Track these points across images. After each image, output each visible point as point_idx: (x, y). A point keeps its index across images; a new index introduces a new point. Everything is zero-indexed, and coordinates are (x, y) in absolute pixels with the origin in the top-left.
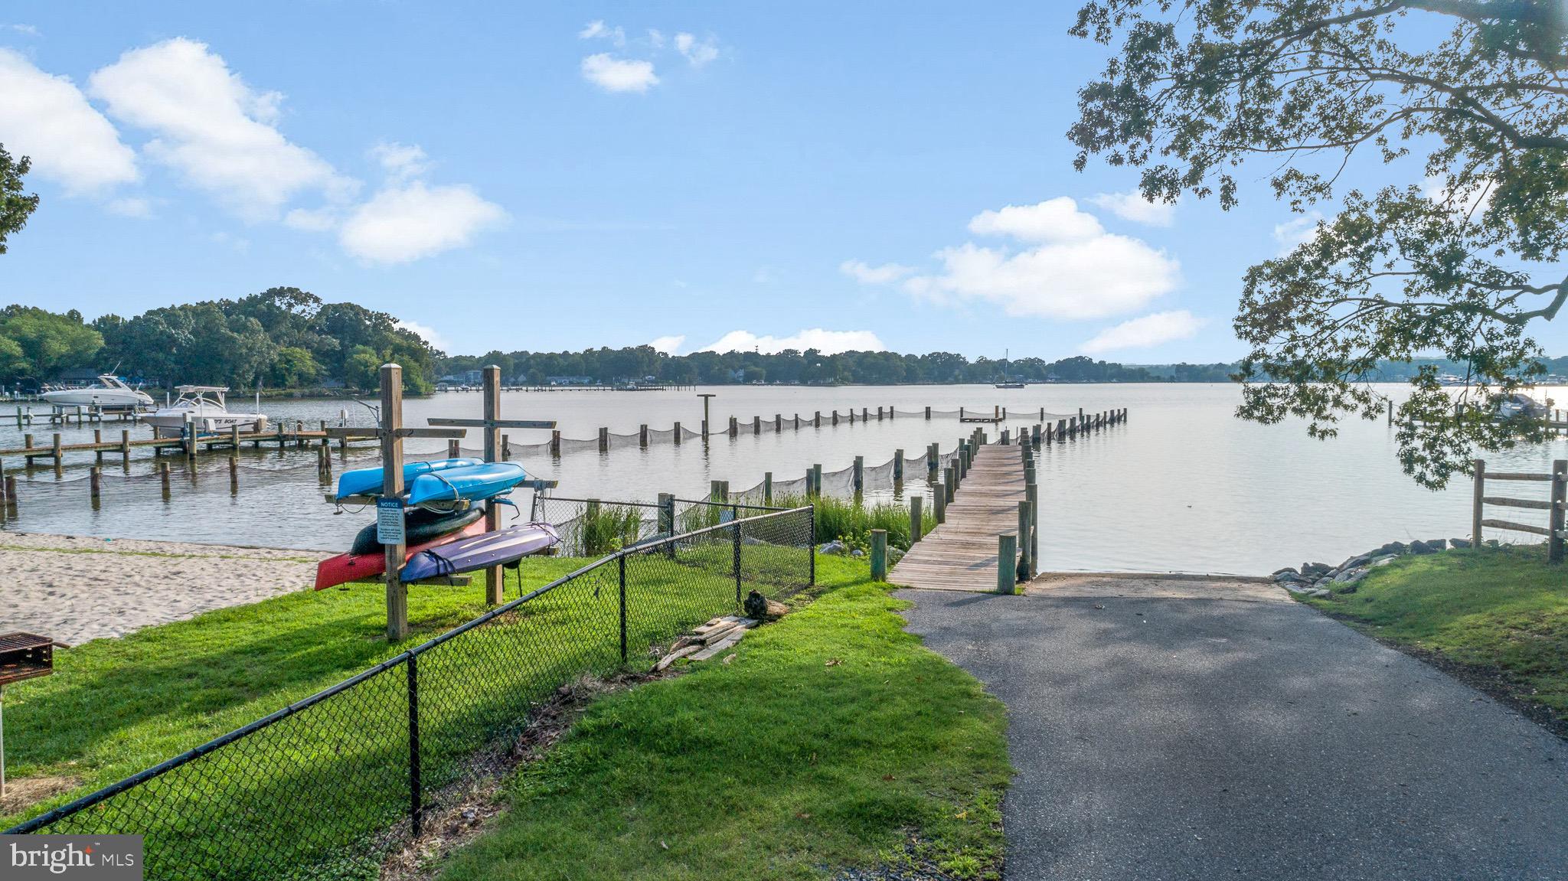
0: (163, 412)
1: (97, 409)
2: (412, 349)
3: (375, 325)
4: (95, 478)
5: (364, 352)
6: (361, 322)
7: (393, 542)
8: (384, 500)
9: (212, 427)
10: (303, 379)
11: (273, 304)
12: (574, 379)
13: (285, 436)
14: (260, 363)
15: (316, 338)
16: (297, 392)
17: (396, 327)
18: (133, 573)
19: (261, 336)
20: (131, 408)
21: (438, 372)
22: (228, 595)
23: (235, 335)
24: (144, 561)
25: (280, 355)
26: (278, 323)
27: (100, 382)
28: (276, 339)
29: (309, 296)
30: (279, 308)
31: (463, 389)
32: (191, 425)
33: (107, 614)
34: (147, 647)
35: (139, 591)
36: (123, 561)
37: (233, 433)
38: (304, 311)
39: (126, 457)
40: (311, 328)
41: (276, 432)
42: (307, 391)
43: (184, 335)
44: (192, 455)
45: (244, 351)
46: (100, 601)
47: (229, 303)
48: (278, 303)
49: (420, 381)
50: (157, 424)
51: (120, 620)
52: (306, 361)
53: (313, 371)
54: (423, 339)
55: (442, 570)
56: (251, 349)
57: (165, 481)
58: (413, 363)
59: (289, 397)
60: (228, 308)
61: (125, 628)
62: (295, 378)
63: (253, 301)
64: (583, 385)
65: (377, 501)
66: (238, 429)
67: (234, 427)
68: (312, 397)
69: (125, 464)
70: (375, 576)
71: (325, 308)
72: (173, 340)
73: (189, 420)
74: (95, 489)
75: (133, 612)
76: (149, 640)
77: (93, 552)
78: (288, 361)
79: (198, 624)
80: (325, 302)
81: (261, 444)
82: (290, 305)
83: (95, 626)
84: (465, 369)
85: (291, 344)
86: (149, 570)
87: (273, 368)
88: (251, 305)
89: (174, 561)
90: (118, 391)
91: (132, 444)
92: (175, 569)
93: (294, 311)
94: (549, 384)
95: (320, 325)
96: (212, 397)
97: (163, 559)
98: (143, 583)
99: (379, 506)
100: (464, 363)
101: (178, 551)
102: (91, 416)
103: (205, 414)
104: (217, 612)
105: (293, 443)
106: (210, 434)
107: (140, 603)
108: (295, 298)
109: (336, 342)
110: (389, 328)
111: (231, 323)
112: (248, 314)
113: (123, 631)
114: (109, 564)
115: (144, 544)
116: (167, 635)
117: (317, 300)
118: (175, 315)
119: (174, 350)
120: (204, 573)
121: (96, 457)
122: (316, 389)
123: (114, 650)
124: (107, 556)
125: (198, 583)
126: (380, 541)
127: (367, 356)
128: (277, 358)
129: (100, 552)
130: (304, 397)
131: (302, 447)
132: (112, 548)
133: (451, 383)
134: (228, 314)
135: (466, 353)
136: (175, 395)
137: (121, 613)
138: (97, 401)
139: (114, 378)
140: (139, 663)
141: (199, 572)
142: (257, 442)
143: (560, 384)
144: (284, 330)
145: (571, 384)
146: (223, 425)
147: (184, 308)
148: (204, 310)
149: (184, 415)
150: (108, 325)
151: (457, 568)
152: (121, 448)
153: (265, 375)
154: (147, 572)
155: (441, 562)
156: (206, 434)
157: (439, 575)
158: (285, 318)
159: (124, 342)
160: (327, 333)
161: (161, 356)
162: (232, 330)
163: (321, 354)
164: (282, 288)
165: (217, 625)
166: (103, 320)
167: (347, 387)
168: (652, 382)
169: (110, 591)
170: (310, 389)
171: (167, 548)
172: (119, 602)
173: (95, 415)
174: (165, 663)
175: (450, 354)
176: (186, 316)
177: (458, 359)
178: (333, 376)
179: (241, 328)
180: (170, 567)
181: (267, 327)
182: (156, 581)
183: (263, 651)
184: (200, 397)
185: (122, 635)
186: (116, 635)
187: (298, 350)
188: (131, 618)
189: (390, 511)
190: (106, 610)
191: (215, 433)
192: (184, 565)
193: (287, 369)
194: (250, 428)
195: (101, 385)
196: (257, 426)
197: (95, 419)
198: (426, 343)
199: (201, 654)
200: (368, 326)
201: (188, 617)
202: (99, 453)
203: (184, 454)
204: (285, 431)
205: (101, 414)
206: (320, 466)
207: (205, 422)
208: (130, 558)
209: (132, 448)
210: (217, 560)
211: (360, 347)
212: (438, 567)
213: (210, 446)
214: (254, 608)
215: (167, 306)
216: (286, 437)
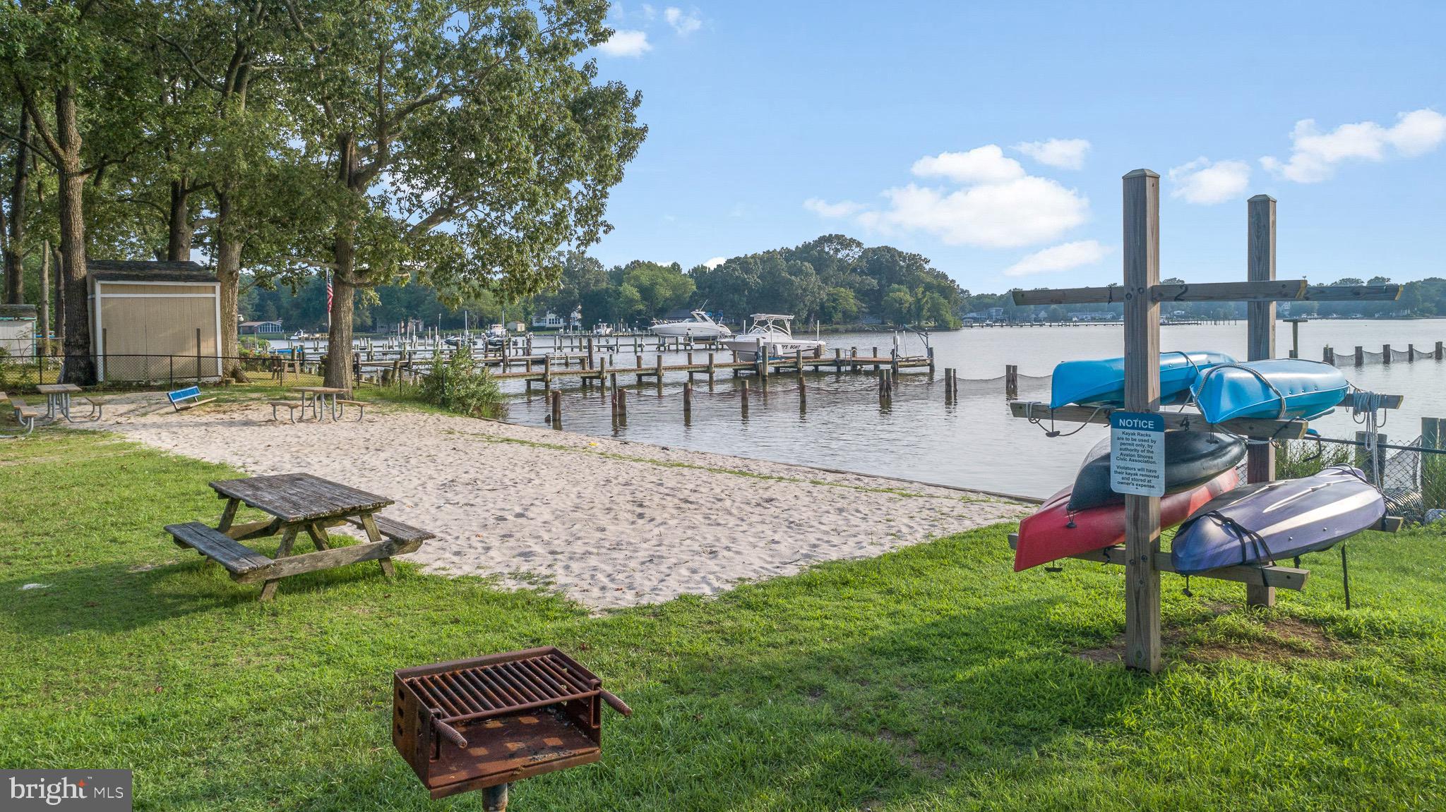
0: (740, 338)
1: (690, 340)
2: (943, 287)
3: (908, 266)
4: (687, 393)
5: (899, 290)
6: (895, 263)
7: (1142, 492)
8: (1125, 416)
9: (780, 352)
10: (848, 317)
11: (823, 250)
12: (1097, 315)
13: (842, 361)
14: (812, 302)
15: (858, 278)
16: (841, 327)
17: (927, 267)
18: (723, 496)
19: (814, 279)
20: (714, 338)
21: (963, 309)
22: (835, 540)
23: (793, 277)
24: (734, 481)
25: (828, 295)
26: (827, 266)
27: (693, 317)
28: (825, 281)
29: (852, 241)
30: (828, 253)
31: (988, 325)
32: (764, 348)
33: (698, 553)
34: (747, 620)
35: (732, 522)
36: (713, 480)
37: (798, 357)
38: (848, 255)
39: (711, 377)
40: (854, 270)
41: (834, 356)
42: (850, 327)
43: (753, 279)
44: (765, 376)
45: (800, 291)
46: (690, 532)
47: (788, 251)
48: (827, 249)
49: (949, 317)
50: (736, 348)
51: (712, 565)
52: (850, 301)
53: (855, 309)
54: (950, 278)
55: (1250, 555)
56: (805, 290)
57: (744, 399)
58: (942, 300)
59: (836, 331)
60: (788, 254)
61: (718, 579)
62: (840, 315)
63: (807, 247)
64: (1105, 320)
65: (1110, 418)
66: (802, 354)
67: (798, 352)
68: (854, 331)
69: (711, 383)
70: (1101, 550)
71: (866, 252)
72: (744, 282)
73: (762, 344)
74: (687, 403)
75: (726, 553)
76: (749, 606)
77: (684, 466)
78: (834, 300)
79: (809, 585)
80: (865, 246)
81: (820, 368)
82: (837, 251)
83: (684, 572)
84: (988, 306)
85: (837, 285)
86: (739, 493)
87: (822, 306)
88: (806, 252)
89: (763, 484)
90: (706, 323)
91: (717, 366)
92: (767, 495)
93: (840, 256)
94: (1070, 320)
95: (861, 268)
96: (779, 325)
97: (753, 480)
98: (734, 511)
99: (1115, 426)
100: (987, 300)
101: (766, 472)
102: (686, 345)
103: (774, 340)
104: (829, 566)
105: (849, 368)
106: (778, 358)
107: (734, 540)
108: (841, 244)
109: (875, 282)
110: (921, 268)
111: (790, 267)
112: (805, 259)
113: (716, 584)
114: (699, 482)
115: (731, 460)
116: (771, 601)
117: (859, 244)
118: (746, 262)
119: (746, 293)
120: (799, 502)
121: (687, 378)
122: (858, 325)
123: (706, 618)
124: (697, 472)
125: (796, 516)
126: (1116, 487)
127: (903, 295)
128: (825, 298)
129: (690, 466)
130: (847, 331)
131: (855, 372)
132: (701, 463)
133: (976, 320)
134: (787, 260)
135: (987, 291)
136: (750, 322)
137: (713, 553)
138: (690, 333)
139: (703, 313)
140: (739, 650)
141: (794, 501)
142: (816, 367)
143: (1082, 320)
144: (831, 273)
145: (1093, 319)
146: (789, 350)
147: (754, 257)
148: (769, 257)
149: (758, 339)
150: (699, 273)
151: (1273, 551)
152: (708, 369)
153: (816, 312)
154: (738, 496)
155: (1246, 539)
156: (774, 358)
157: (1244, 563)
158: (833, 262)
159: (710, 287)
160: (866, 275)
161: (736, 297)
162: (791, 274)
163: (862, 294)
164: (830, 235)
165: (832, 590)
166: (695, 270)
167: (883, 323)
168: (1182, 317)
169: (700, 517)
170: (851, 324)
171: (753, 466)
172: (709, 534)
173: (689, 345)
174: (775, 656)
175: (974, 293)
176: (756, 263)
177: (980, 297)
178: (871, 313)
179: (798, 272)
180: (761, 491)
181: (818, 271)
182: (748, 509)
183: (916, 655)
184: (770, 324)
185: (715, 589)
186: (707, 590)
187: (842, 289)
188: (724, 562)
189: (1137, 435)
190: (696, 547)
191: (782, 357)
192: (776, 490)
193: (834, 307)
194: (811, 354)
195: (693, 319)
196: (817, 351)
197: (688, 348)
198: (953, 281)
199: (822, 646)
200: (902, 267)
201: (791, 571)
202: (691, 373)
203: (758, 376)
204: (842, 356)
205: (692, 344)
206: (881, 389)
207: (774, 347)
208: (719, 476)
209: (716, 369)
210: (810, 487)
211: (896, 286)
212: (1243, 546)
213: (777, 369)
214: (875, 565)
215: (742, 256)
216: (843, 363)
